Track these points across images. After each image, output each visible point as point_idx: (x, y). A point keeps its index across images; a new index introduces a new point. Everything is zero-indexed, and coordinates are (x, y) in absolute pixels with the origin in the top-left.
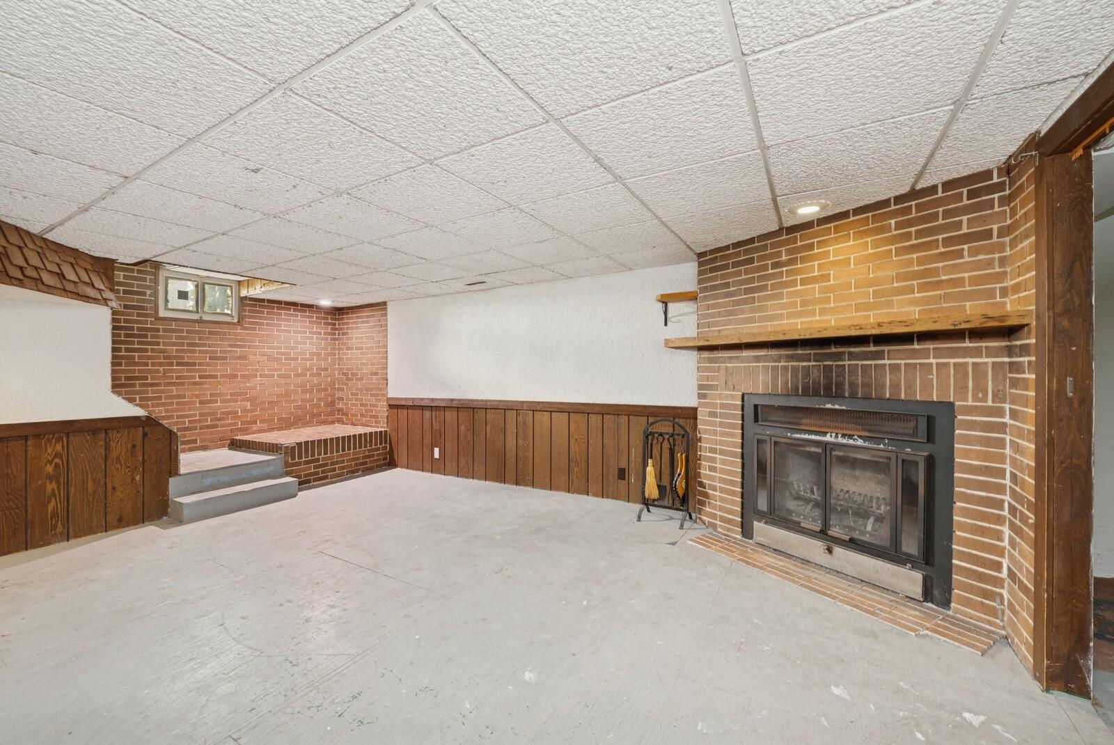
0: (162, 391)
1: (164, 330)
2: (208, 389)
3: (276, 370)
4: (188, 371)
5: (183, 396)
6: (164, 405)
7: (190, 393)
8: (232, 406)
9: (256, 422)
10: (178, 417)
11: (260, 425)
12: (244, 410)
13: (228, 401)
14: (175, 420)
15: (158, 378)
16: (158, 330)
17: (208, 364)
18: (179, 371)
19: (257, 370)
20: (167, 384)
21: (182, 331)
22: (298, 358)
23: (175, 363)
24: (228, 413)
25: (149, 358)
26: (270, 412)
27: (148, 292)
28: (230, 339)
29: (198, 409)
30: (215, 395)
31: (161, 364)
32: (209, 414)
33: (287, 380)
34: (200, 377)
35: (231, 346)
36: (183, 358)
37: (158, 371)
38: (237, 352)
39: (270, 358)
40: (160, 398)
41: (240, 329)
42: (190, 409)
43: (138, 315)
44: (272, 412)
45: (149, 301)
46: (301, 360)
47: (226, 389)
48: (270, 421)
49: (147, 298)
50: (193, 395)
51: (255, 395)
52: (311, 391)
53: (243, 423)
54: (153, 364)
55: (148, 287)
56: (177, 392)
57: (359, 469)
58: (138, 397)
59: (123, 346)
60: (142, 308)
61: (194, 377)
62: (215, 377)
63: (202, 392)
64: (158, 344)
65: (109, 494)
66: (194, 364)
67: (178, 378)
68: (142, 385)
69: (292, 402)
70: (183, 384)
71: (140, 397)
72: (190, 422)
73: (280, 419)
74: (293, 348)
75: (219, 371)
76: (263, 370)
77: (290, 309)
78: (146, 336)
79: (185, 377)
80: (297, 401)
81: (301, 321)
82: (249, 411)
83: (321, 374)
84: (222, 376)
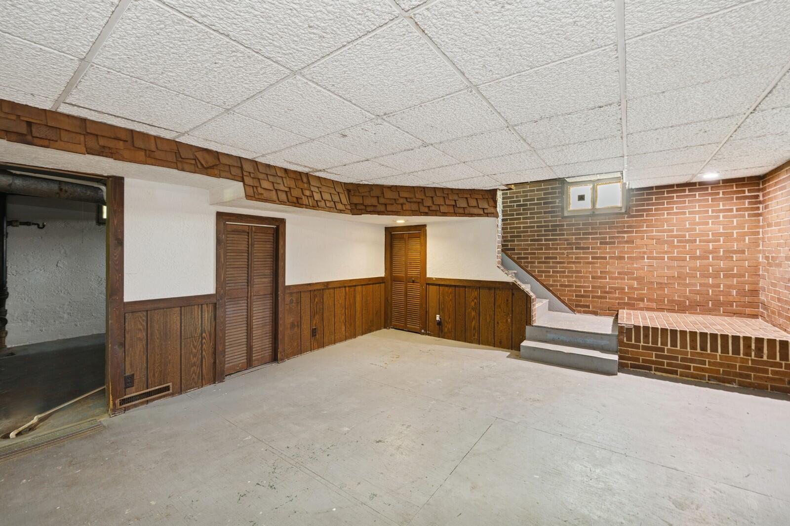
0: (566, 268)
1: (567, 225)
2: (599, 268)
3: (666, 253)
4: (584, 253)
5: (580, 272)
6: (567, 277)
7: (585, 270)
8: (617, 284)
9: (643, 300)
10: (577, 287)
11: (647, 303)
12: (631, 288)
13: (616, 278)
14: (574, 288)
15: (563, 258)
16: (563, 225)
17: (599, 248)
18: (577, 253)
19: (644, 253)
20: (569, 263)
21: (579, 224)
22: (696, 240)
23: (574, 248)
24: (616, 289)
25: (558, 244)
26: (659, 292)
27: (557, 201)
28: (617, 227)
29: (591, 282)
30: (605, 272)
31: (565, 249)
32: (599, 287)
33: (682, 263)
34: (593, 258)
35: (619, 232)
36: (579, 244)
37: (563, 254)
38: (624, 237)
39: (660, 241)
40: (564, 272)
41: (627, 218)
42: (584, 282)
43: (552, 217)
44: (662, 292)
45: (557, 207)
46: (700, 242)
47: (614, 268)
48: (660, 301)
49: (557, 204)
50: (587, 271)
51: (642, 275)
52: (716, 276)
53: (629, 298)
54: (560, 249)
55: (557, 197)
56: (575, 268)
57: (734, 381)
58: (551, 270)
59: (543, 238)
60: (554, 212)
61: (588, 258)
62: (605, 258)
63: (594, 270)
64: (563, 235)
65: (496, 326)
66: (588, 248)
67: (576, 258)
68: (554, 263)
69: (686, 285)
70: (580, 263)
71: (553, 271)
72: (585, 291)
73: (671, 301)
74: (688, 230)
75: (609, 253)
76: (652, 253)
77: (684, 191)
78: (556, 230)
79: (582, 258)
80: (695, 285)
81: (699, 201)
82: (636, 289)
83: (732, 257)
84: (610, 258)
